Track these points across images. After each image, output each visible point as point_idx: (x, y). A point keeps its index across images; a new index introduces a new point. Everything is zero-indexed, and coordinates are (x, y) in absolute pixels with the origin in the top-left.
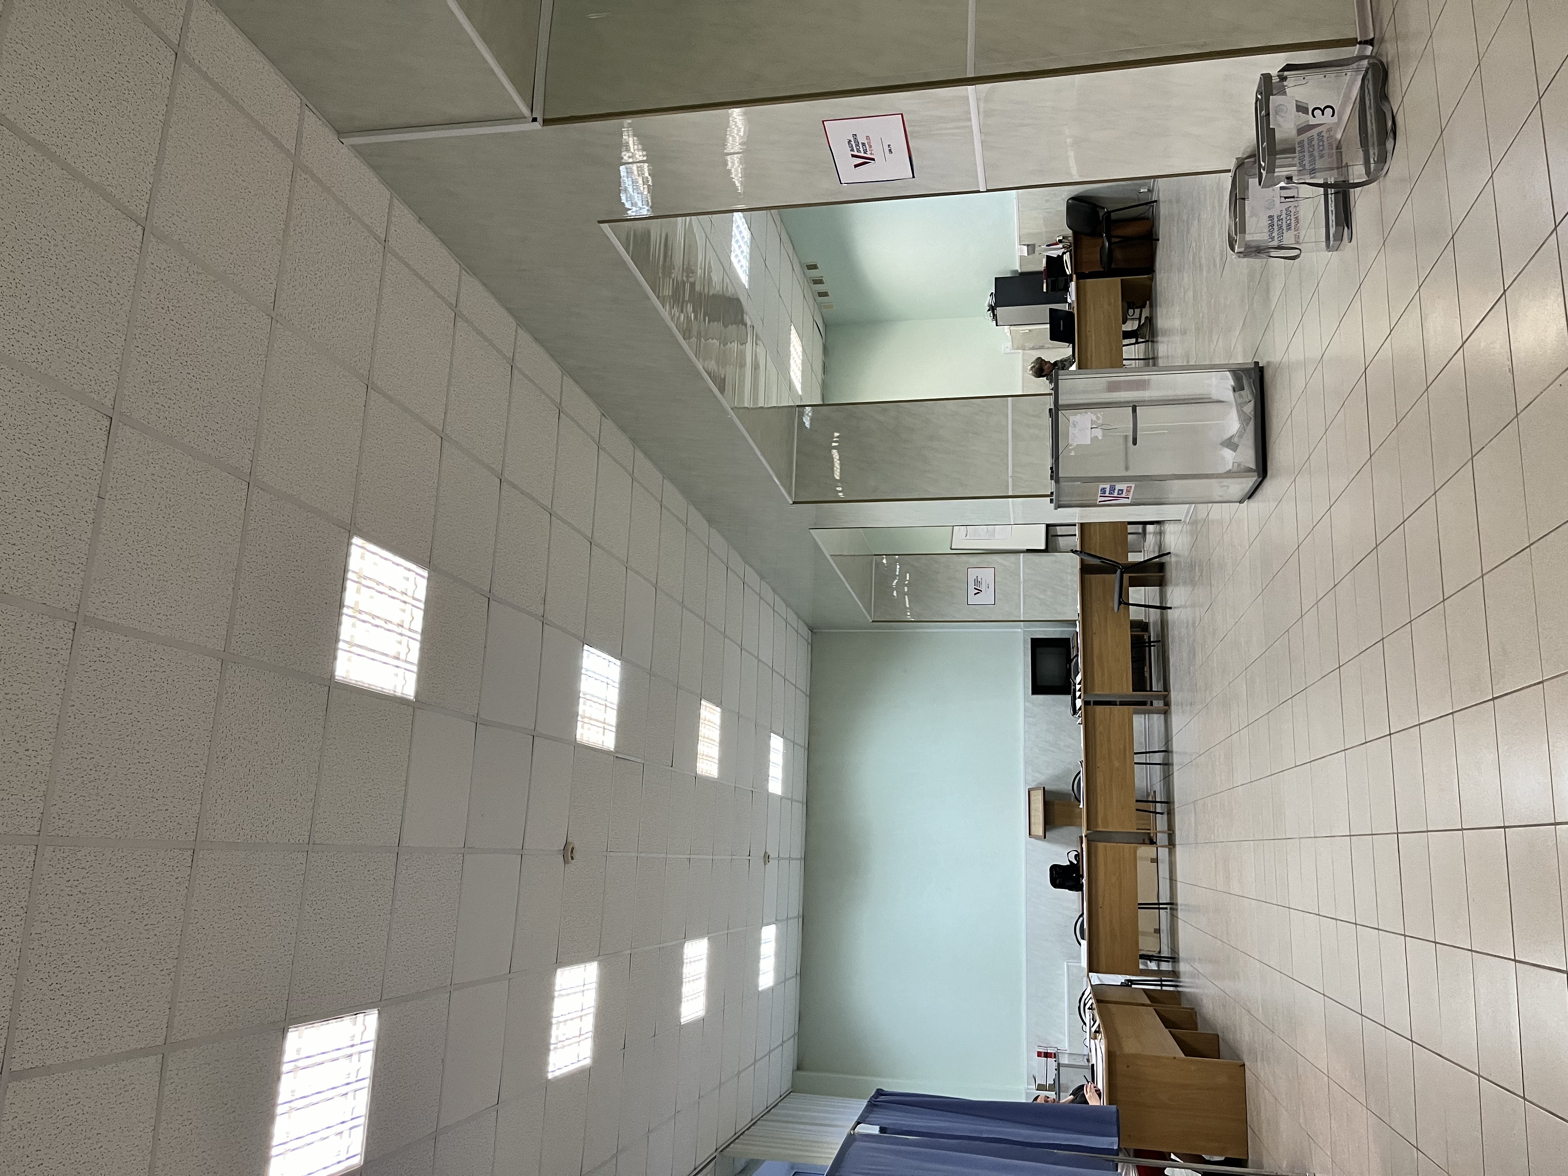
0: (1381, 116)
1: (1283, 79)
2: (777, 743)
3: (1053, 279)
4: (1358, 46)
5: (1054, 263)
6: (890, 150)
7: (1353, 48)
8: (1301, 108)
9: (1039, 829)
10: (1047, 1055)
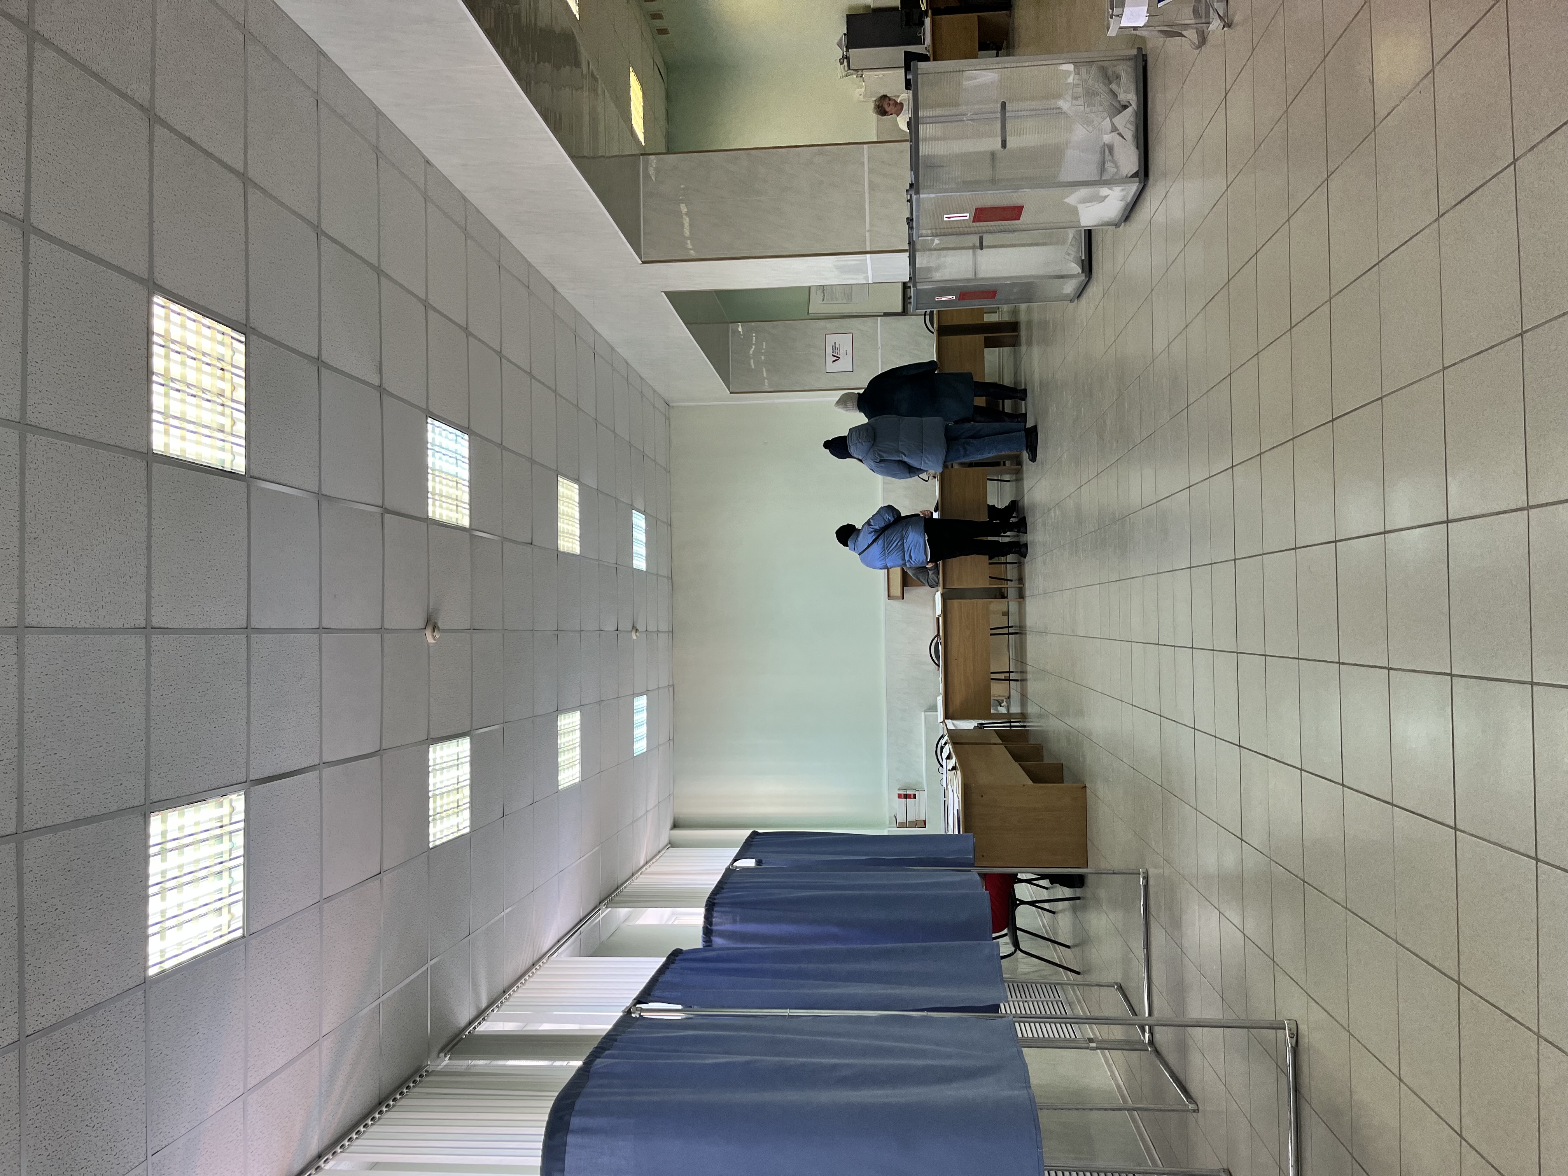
2: (639, 521)
9: (897, 589)
10: (906, 796)
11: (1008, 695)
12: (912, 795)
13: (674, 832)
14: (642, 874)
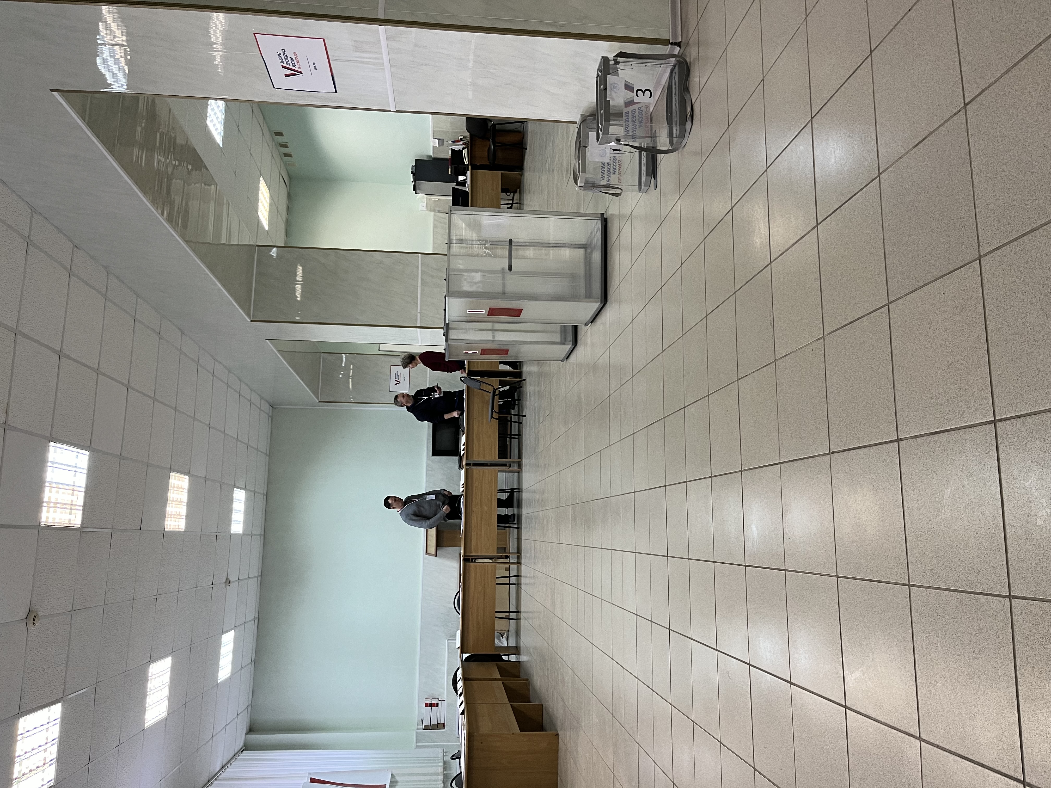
0: (683, 102)
1: (617, 63)
2: (239, 496)
3: (456, 166)
4: (670, 45)
5: (457, 155)
6: (315, 68)
7: (666, 47)
8: (629, 87)
9: (432, 550)
10: (431, 705)
11: (508, 629)
12: (436, 704)
13: (247, 736)
14: (216, 780)
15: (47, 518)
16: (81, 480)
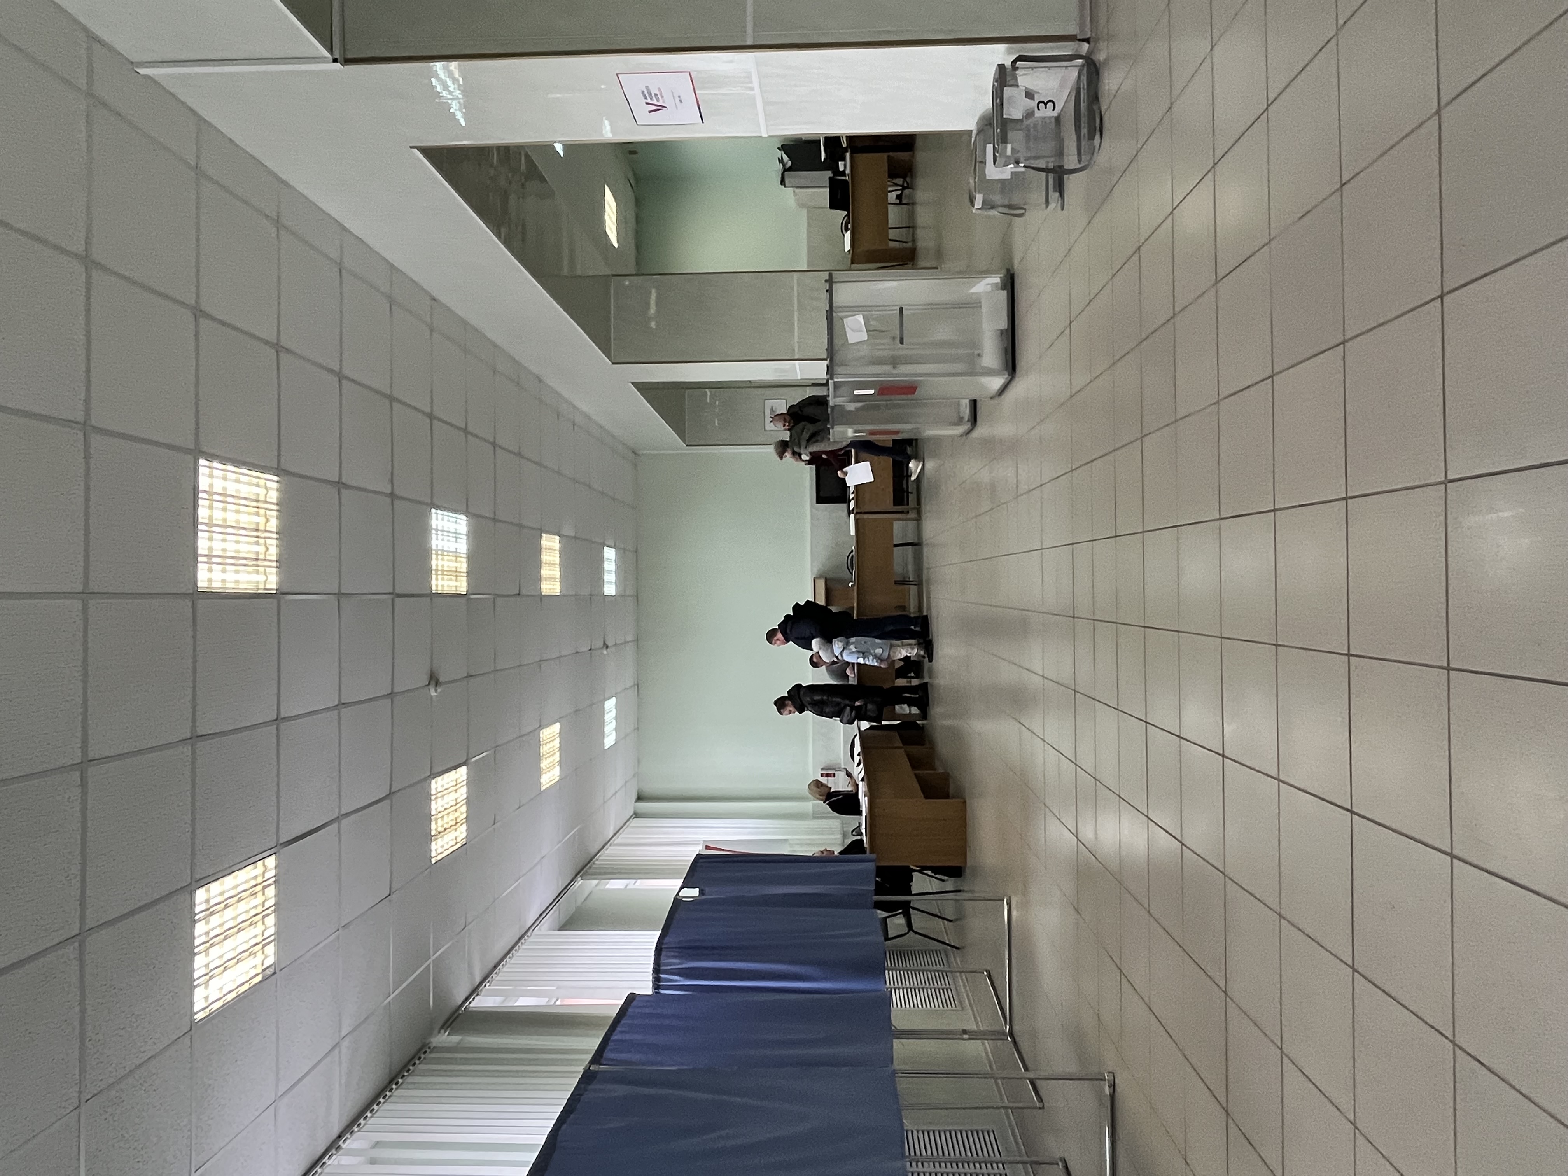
0: (1092, 114)
1: (1016, 69)
2: (609, 553)
4: (1077, 43)
6: (681, 101)
7: (1072, 44)
8: (1029, 95)
13: (638, 804)
14: (611, 845)
15: (437, 586)
16: (463, 546)
